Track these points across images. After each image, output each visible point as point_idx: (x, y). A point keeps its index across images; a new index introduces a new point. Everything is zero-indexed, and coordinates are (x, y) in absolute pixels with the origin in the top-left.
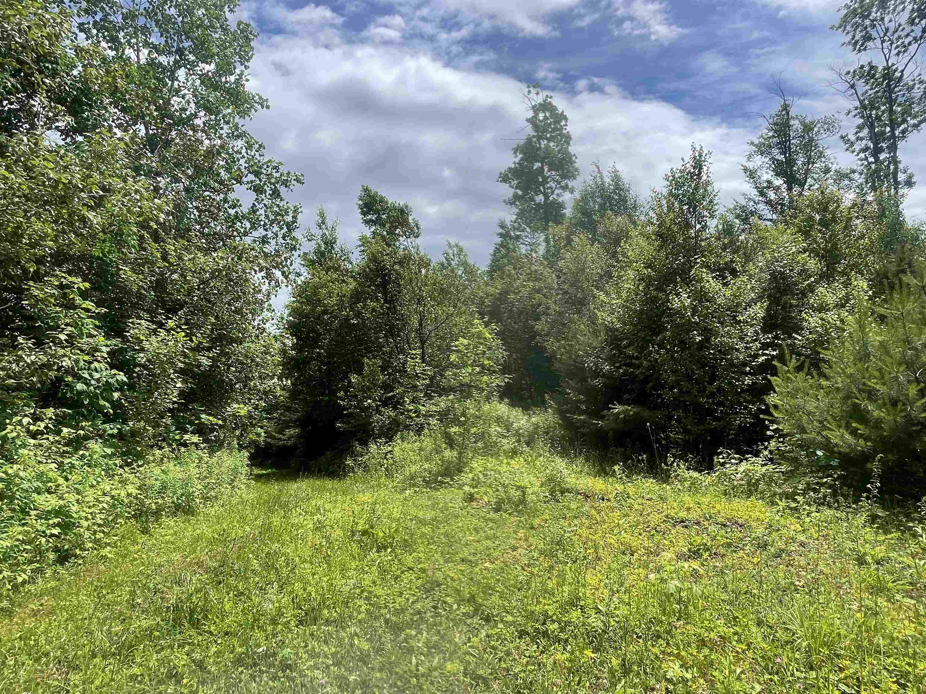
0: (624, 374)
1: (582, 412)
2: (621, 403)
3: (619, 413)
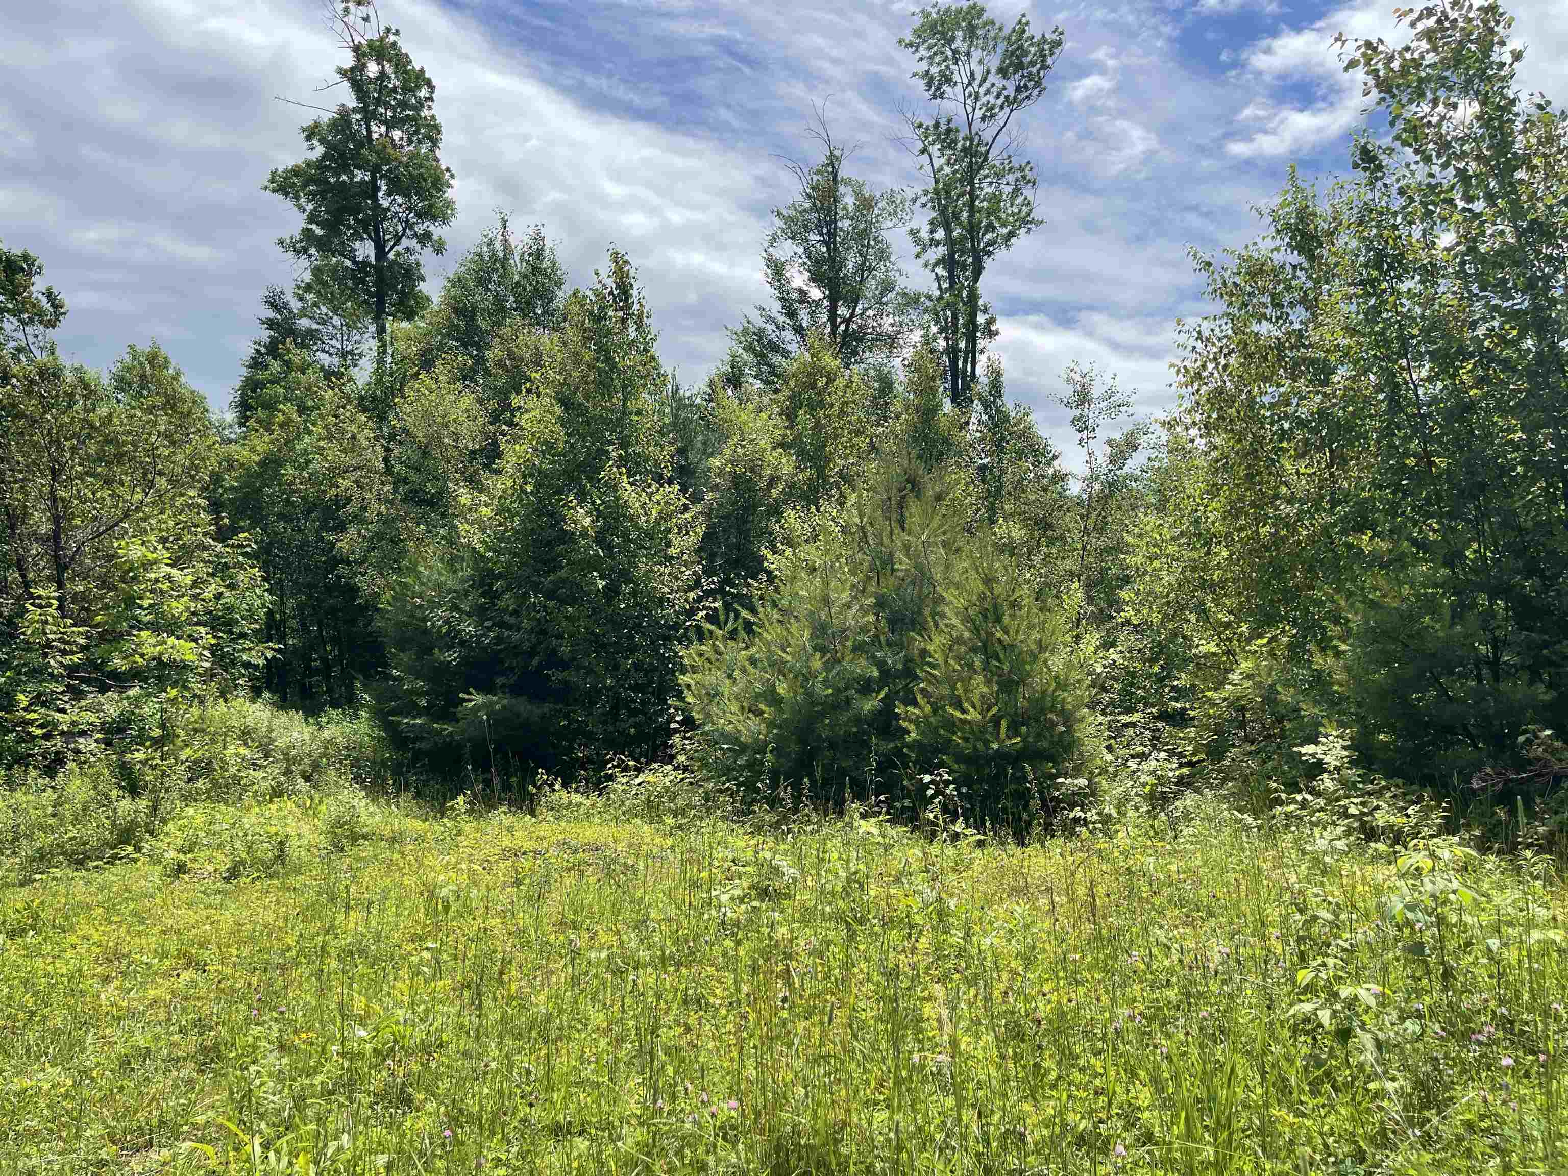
0: (498, 641)
1: (419, 712)
2: (480, 690)
3: (477, 708)
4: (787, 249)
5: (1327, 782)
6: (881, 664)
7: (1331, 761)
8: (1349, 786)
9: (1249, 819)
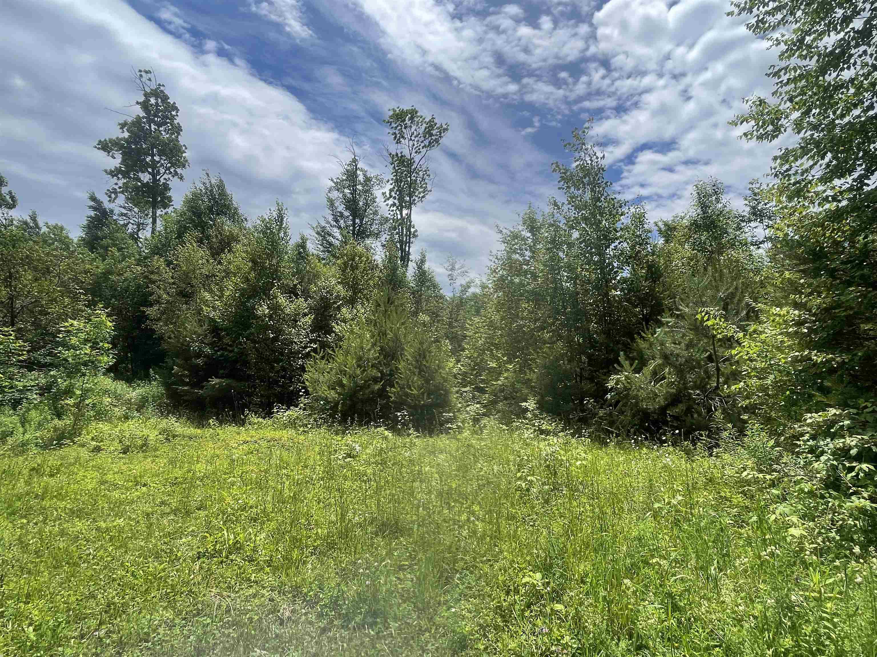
0: (221, 356)
1: (187, 384)
2: (217, 377)
3: (216, 384)
4: (335, 194)
5: (529, 415)
6: (381, 372)
7: (531, 408)
8: (535, 416)
9: (504, 427)
